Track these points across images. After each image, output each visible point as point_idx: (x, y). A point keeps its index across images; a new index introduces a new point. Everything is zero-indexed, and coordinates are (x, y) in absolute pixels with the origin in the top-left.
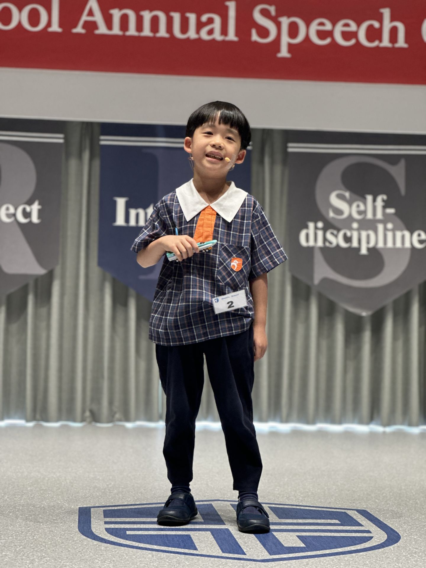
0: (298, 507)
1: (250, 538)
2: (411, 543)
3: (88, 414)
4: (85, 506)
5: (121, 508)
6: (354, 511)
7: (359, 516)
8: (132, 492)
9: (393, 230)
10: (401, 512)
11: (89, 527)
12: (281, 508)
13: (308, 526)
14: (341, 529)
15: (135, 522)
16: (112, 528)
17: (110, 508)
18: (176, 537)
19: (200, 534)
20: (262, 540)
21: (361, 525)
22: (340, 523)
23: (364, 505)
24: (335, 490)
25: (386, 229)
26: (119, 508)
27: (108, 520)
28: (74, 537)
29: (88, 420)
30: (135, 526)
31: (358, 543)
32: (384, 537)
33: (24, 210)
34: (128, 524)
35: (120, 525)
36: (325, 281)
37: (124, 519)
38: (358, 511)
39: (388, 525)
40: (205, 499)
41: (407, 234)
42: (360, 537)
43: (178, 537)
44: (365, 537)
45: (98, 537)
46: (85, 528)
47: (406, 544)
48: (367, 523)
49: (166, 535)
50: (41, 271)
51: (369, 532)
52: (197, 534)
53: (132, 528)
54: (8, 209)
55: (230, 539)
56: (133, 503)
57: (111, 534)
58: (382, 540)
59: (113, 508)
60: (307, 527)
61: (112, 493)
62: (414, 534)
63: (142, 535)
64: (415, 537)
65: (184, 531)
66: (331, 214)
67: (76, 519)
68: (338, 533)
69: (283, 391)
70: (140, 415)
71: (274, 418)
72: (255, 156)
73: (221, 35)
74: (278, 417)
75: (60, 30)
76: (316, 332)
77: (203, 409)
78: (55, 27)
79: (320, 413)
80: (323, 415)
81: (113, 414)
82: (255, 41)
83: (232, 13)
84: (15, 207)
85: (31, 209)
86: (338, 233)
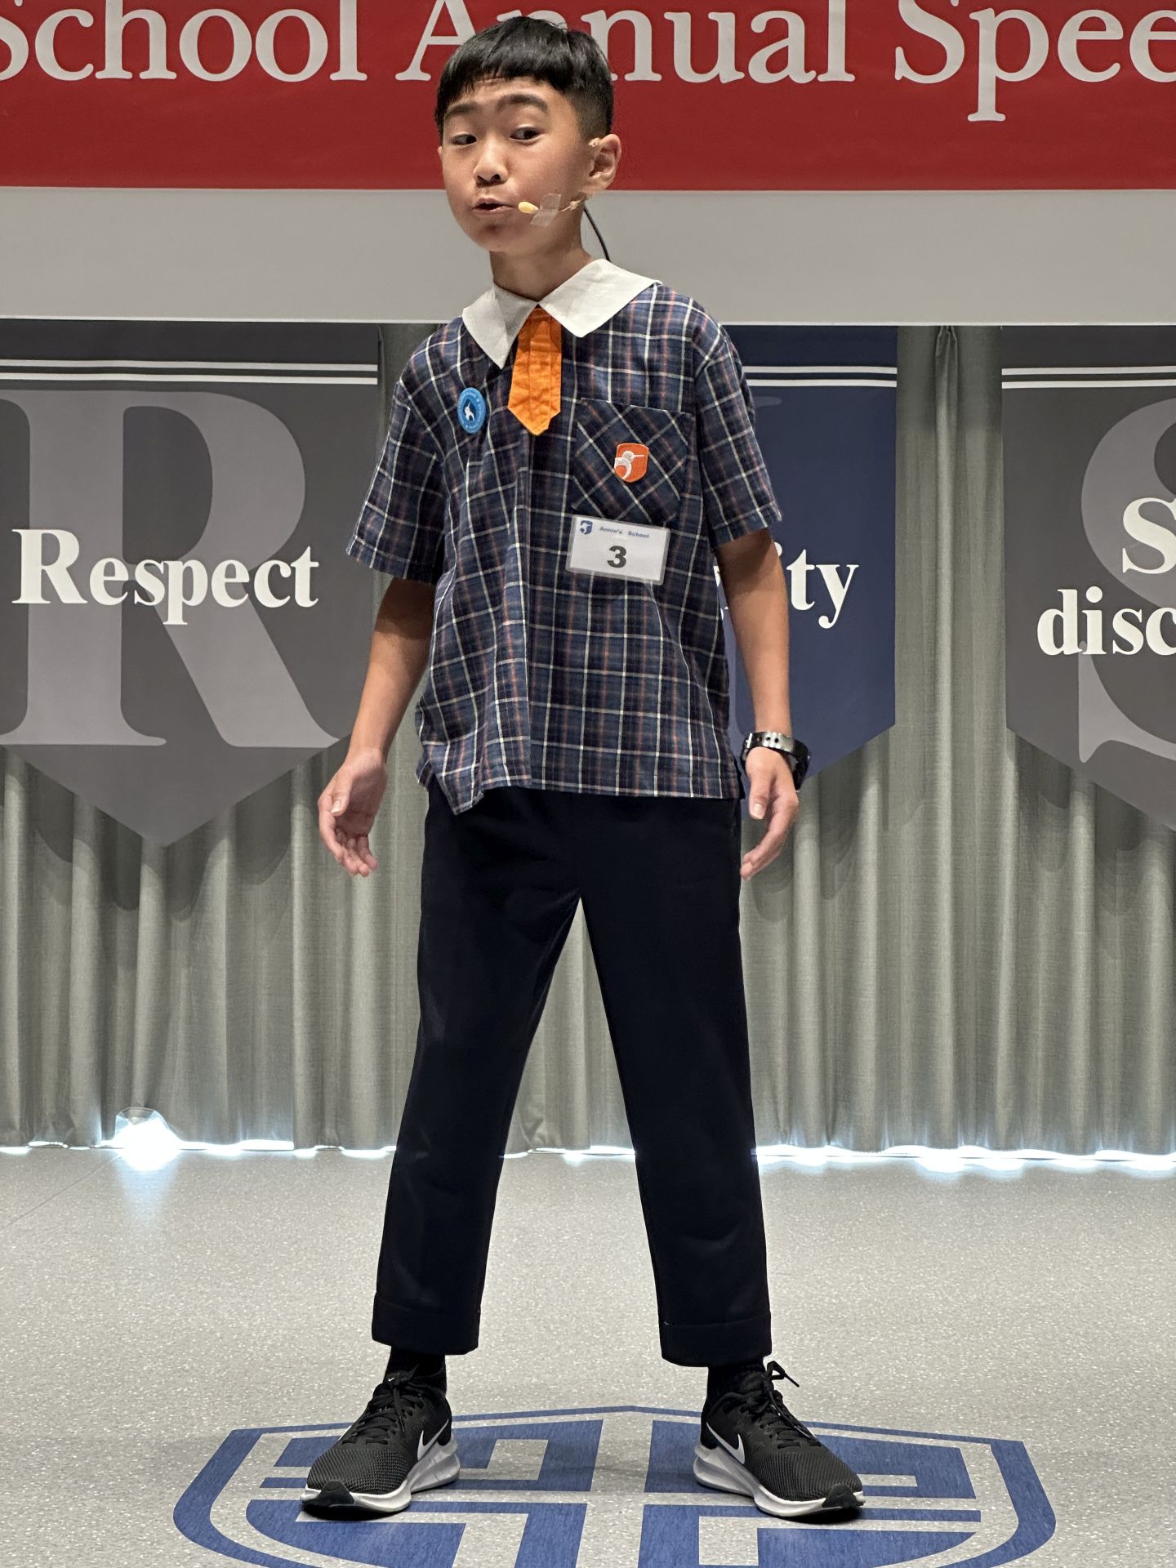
1: (622, 1537)
4: (252, 1426)
6: (984, 1445)
7: (988, 1462)
14: (903, 1507)
17: (312, 1434)
18: (421, 1533)
21: (969, 1495)
22: (915, 1485)
23: (1029, 1426)
27: (280, 1472)
28: (146, 1529)
32: (1004, 1535)
33: (275, 570)
36: (1109, 749)
38: (997, 1445)
42: (937, 1533)
43: (425, 1533)
44: (949, 1534)
47: (1051, 1559)
48: (993, 1485)
50: (322, 741)
51: (974, 1516)
54: (231, 572)
57: (255, 1520)
58: (989, 1546)
59: (324, 1433)
62: (1101, 1523)
65: (459, 1512)
66: (1127, 564)
68: (882, 1522)
69: (999, 1060)
70: (606, 1130)
71: (976, 1136)
72: (911, 407)
73: (807, 70)
74: (987, 1132)
75: (363, 77)
76: (1089, 893)
77: (776, 1111)
78: (349, 70)
79: (1108, 1120)
80: (1117, 1126)
81: (529, 1125)
82: (903, 78)
83: (837, 6)
84: (253, 567)
85: (293, 569)
86: (1146, 617)
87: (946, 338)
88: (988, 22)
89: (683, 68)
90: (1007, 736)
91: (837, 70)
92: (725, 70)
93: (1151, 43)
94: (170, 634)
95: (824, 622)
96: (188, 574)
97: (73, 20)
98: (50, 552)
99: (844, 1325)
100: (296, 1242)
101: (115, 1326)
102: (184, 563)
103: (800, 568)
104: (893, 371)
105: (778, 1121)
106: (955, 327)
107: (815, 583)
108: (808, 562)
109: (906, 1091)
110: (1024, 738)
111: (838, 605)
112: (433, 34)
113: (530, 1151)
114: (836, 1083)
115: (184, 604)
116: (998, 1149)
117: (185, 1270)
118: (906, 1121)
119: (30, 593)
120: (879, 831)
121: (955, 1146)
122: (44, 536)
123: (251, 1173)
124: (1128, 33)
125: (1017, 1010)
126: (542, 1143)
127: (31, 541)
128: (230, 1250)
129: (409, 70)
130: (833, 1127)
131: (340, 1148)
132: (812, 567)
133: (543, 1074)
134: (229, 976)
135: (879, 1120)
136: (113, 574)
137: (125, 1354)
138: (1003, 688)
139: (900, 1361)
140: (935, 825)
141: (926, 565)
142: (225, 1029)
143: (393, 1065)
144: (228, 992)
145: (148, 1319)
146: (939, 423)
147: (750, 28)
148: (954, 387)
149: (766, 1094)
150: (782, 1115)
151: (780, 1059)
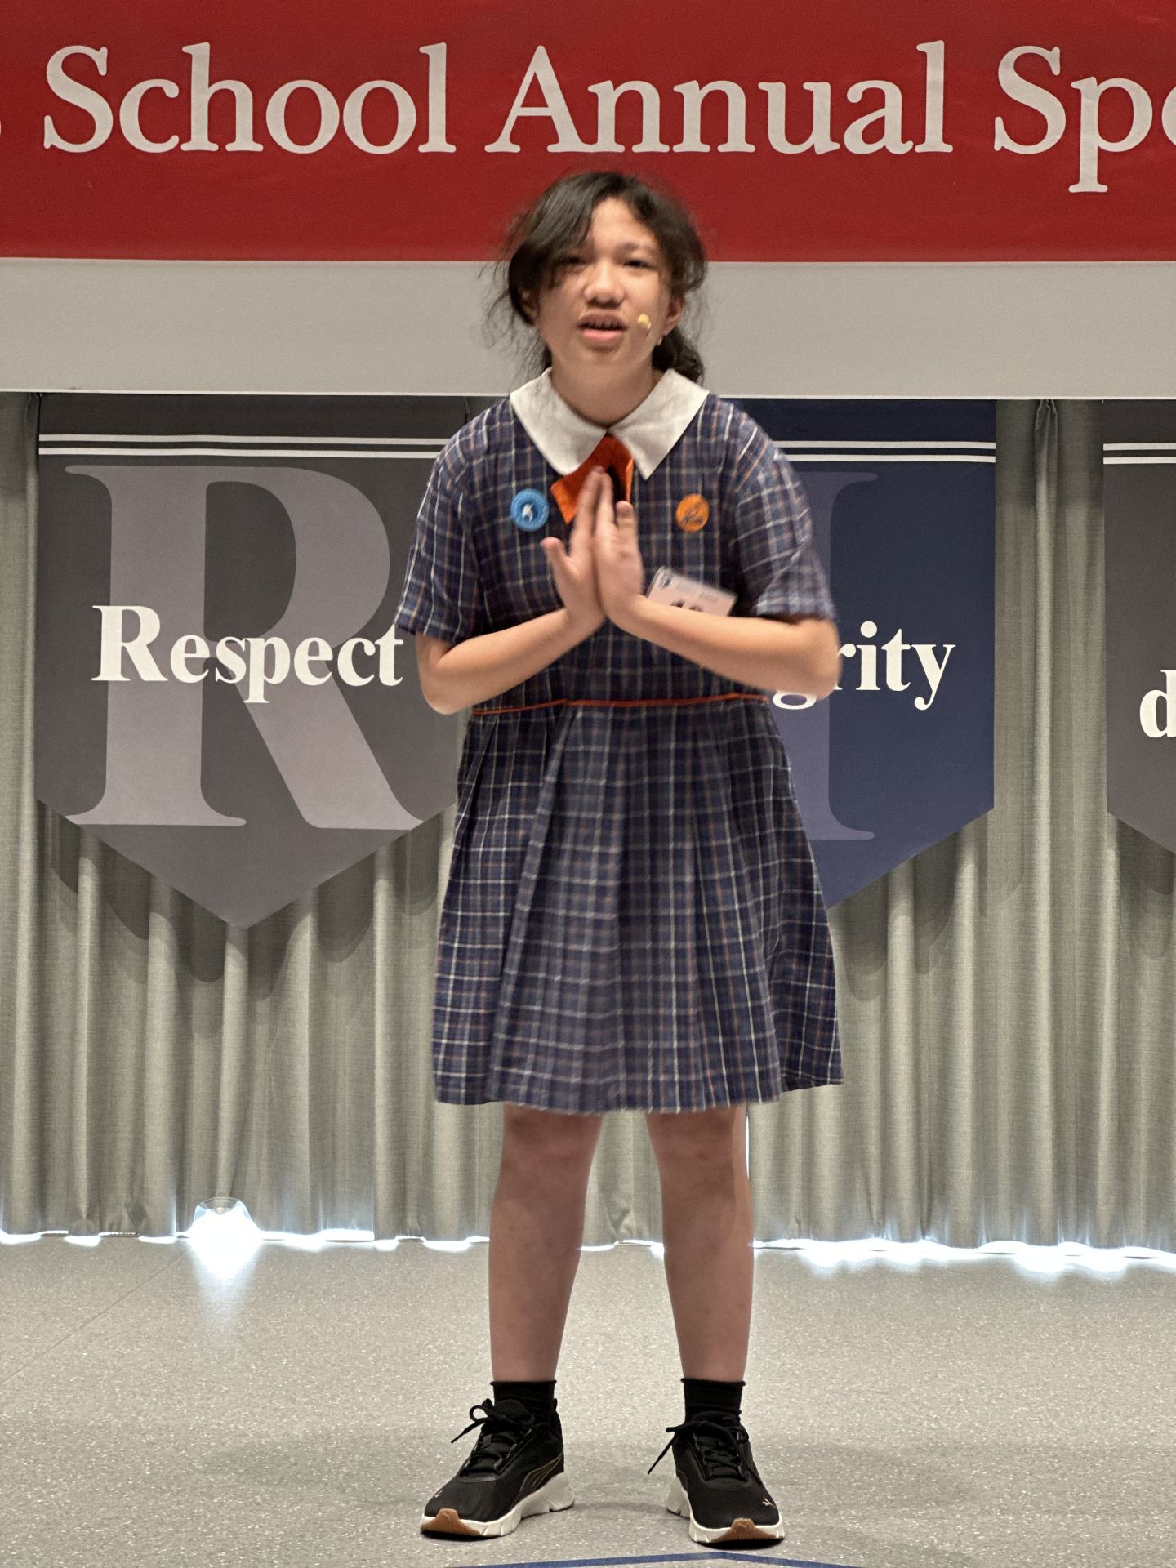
33: (359, 649)
50: (407, 822)
54: (314, 650)
69: (1100, 1155)
71: (1077, 1233)
72: (1010, 482)
73: (904, 140)
74: (1088, 1229)
75: (452, 149)
77: (869, 1203)
78: (438, 142)
81: (616, 1216)
82: (1003, 148)
83: (935, 75)
84: (336, 645)
85: (378, 648)
87: (1046, 413)
88: (1090, 90)
89: (778, 140)
90: (1109, 821)
91: (935, 141)
92: (821, 140)
94: (251, 711)
95: (920, 704)
96: (270, 652)
97: (159, 90)
98: (131, 628)
99: (944, 1455)
100: (375, 1350)
101: (186, 1449)
102: (266, 640)
103: (895, 647)
104: (992, 446)
105: (871, 1213)
106: (1055, 401)
107: (911, 663)
108: (904, 642)
109: (1004, 1184)
110: (1128, 823)
111: (934, 687)
112: (524, 105)
113: (617, 1243)
114: (930, 1176)
115: (265, 681)
116: (1099, 1247)
117: (260, 1383)
118: (1003, 1215)
119: (110, 670)
120: (974, 918)
121: (1053, 1242)
122: (125, 612)
123: (330, 1268)
125: (1119, 1103)
126: (627, 1234)
127: (111, 617)
128: (307, 1360)
129: (498, 142)
130: (929, 1221)
131: (422, 1238)
132: (907, 647)
133: (631, 1164)
134: (311, 1062)
135: (976, 1214)
136: (194, 651)
137: (196, 1483)
138: (1104, 771)
139: (1004, 1499)
140: (1033, 911)
141: (1026, 645)
142: (307, 1116)
143: (477, 1154)
144: (310, 1078)
145: (220, 1440)
146: (1038, 499)
147: (846, 98)
148: (1054, 462)
149: (859, 1186)
150: (875, 1208)
151: (874, 1150)
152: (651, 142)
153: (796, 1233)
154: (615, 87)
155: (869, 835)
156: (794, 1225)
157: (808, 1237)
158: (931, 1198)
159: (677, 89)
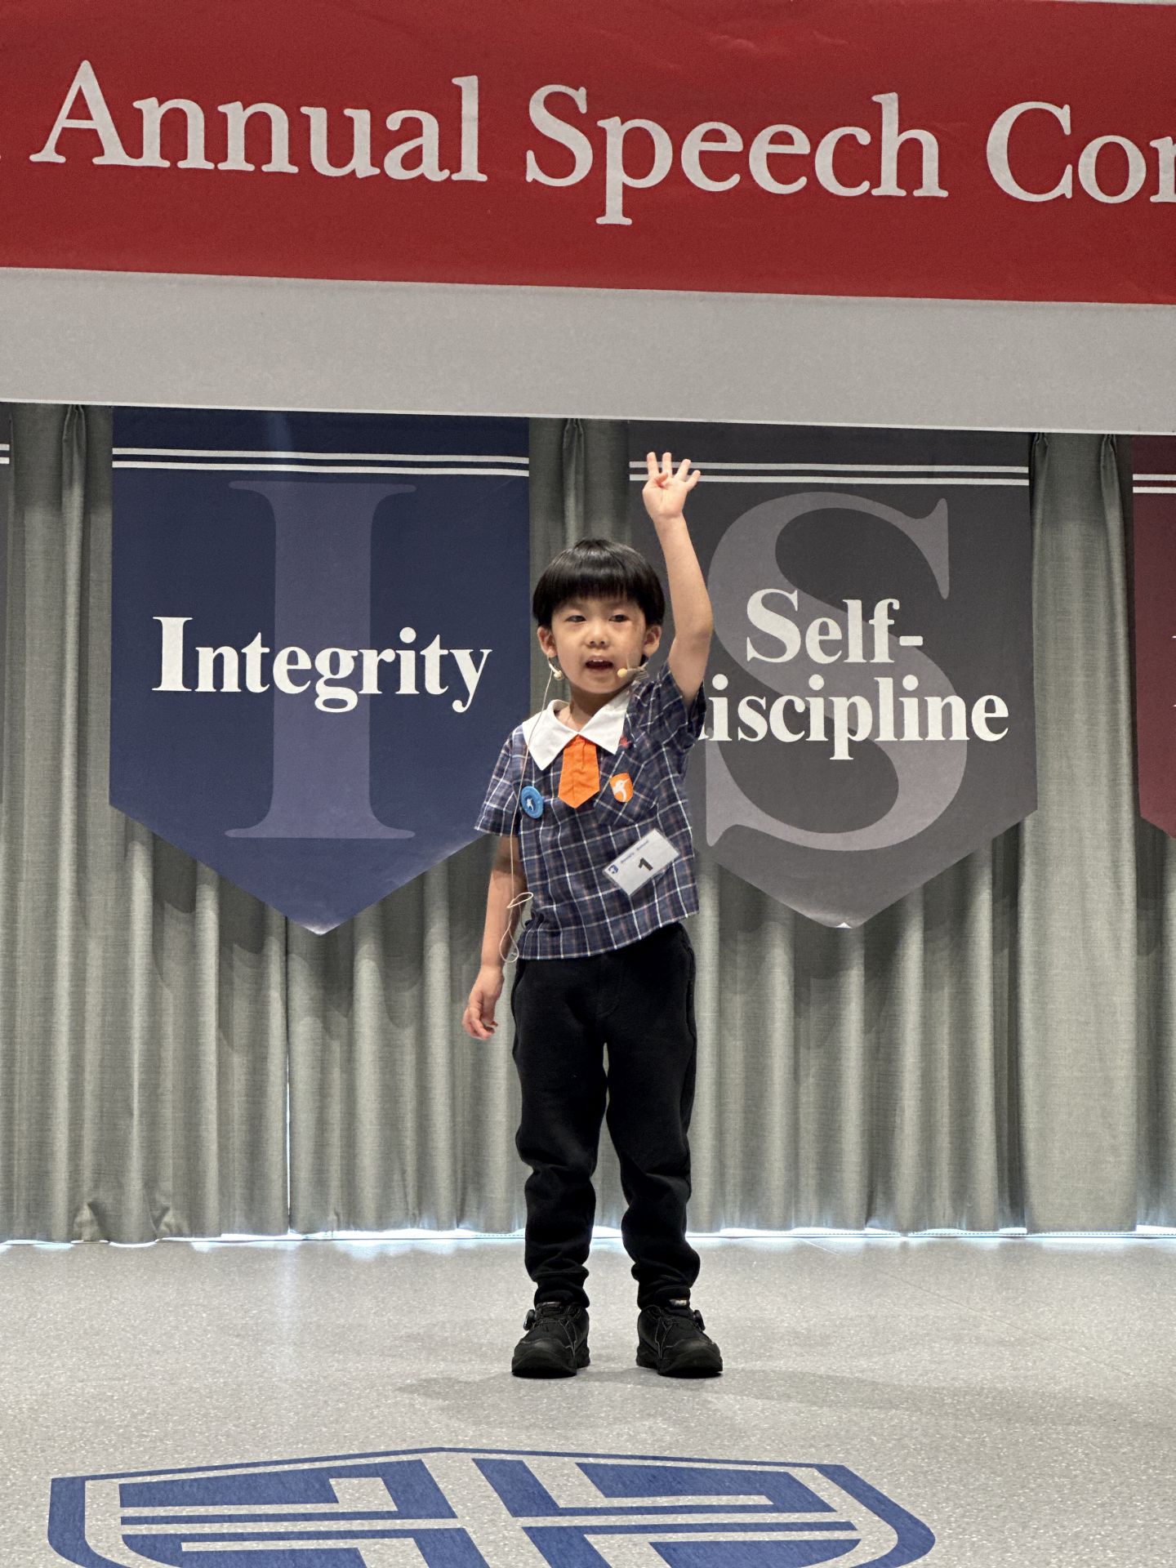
0: (658, 1463)
1: (523, 1554)
2: (963, 1554)
3: (86, 1214)
4: (69, 1475)
5: (169, 1477)
6: (810, 1469)
7: (825, 1482)
8: (201, 1433)
9: (920, 694)
10: (940, 1468)
11: (78, 1534)
12: (613, 1467)
13: (685, 1516)
14: (774, 1521)
15: (207, 1516)
16: (143, 1536)
17: (139, 1479)
18: (320, 1558)
19: (386, 1545)
20: (557, 1557)
21: (827, 1508)
22: (771, 1503)
23: (839, 1452)
24: (762, 1411)
25: (899, 692)
26: (162, 1478)
27: (131, 1512)
28: (37, 1561)
29: (87, 1232)
30: (207, 1529)
31: (819, 1557)
32: (889, 1541)
34: (187, 1522)
35: (164, 1526)
36: (735, 834)
37: (177, 1508)
38: (822, 1469)
39: (902, 1506)
40: (404, 1447)
41: (958, 704)
42: (825, 1541)
43: (323, 1558)
44: (837, 1541)
45: (104, 1559)
46: (67, 1535)
47: (950, 1559)
48: (845, 1501)
49: (293, 1551)
51: (848, 1526)
52: (377, 1547)
53: (198, 1534)
55: (467, 1556)
56: (204, 1464)
57: (137, 1551)
58: (882, 1548)
59: (148, 1479)
60: (681, 1519)
61: (146, 1436)
62: (973, 1528)
63: (224, 1552)
64: (975, 1539)
65: (342, 1538)
66: (751, 653)
67: (42, 1511)
68: (764, 1534)
70: (234, 1216)
71: (603, 1217)
72: (541, 496)
73: (441, 169)
74: (614, 1212)
76: (715, 975)
77: (405, 1195)
79: (730, 1198)
80: (738, 1204)
81: (157, 1213)
82: (535, 181)
83: (470, 108)
86: (769, 705)
87: (572, 434)
88: (615, 129)
91: (470, 170)
92: (361, 164)
93: (769, 155)
95: (458, 707)
103: (434, 652)
104: (525, 461)
105: (406, 1202)
106: (581, 420)
107: (449, 668)
108: (442, 647)
112: (69, 117)
113: (157, 1240)
114: (464, 1166)
124: (747, 144)
126: (168, 1231)
129: (43, 152)
130: (463, 1212)
132: (445, 652)
133: (171, 1161)
135: (510, 1201)
143: (16, 1156)
146: (567, 514)
147: (385, 122)
148: (581, 478)
149: (397, 1177)
150: (411, 1198)
151: (409, 1141)
152: (196, 158)
153: (335, 1225)
154: (161, 103)
155: (411, 834)
156: (332, 1217)
157: (348, 1228)
158: (464, 1188)
159: (221, 108)
